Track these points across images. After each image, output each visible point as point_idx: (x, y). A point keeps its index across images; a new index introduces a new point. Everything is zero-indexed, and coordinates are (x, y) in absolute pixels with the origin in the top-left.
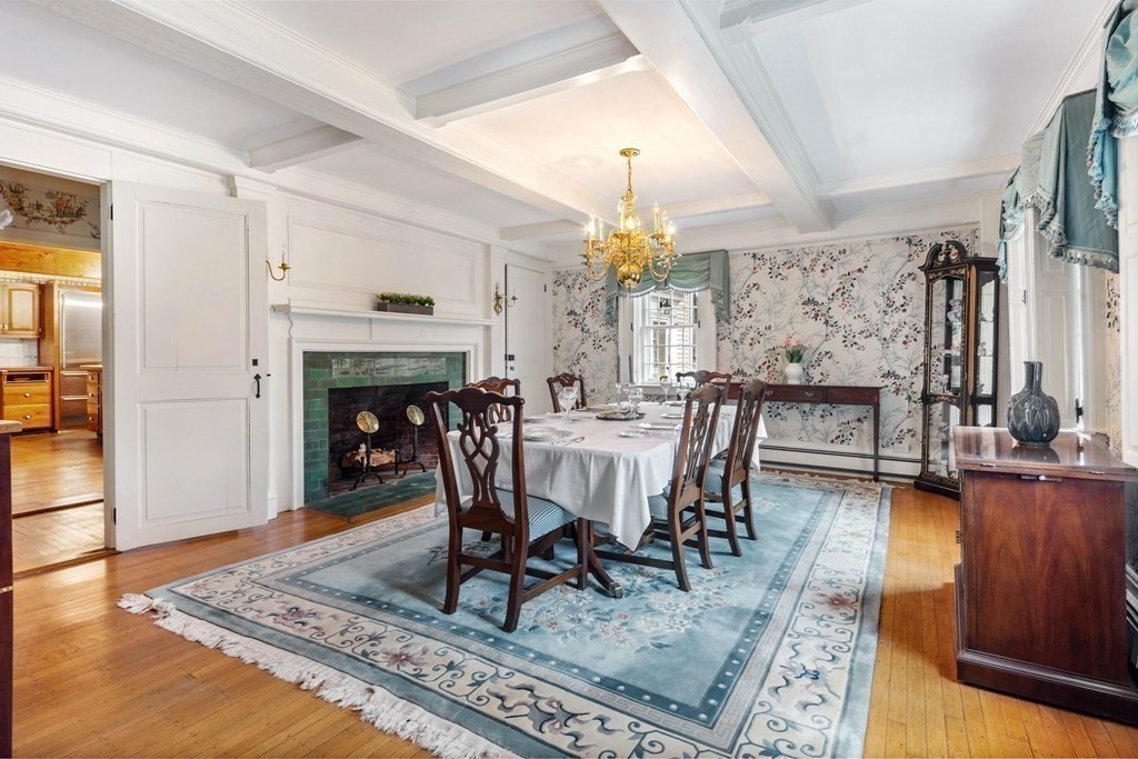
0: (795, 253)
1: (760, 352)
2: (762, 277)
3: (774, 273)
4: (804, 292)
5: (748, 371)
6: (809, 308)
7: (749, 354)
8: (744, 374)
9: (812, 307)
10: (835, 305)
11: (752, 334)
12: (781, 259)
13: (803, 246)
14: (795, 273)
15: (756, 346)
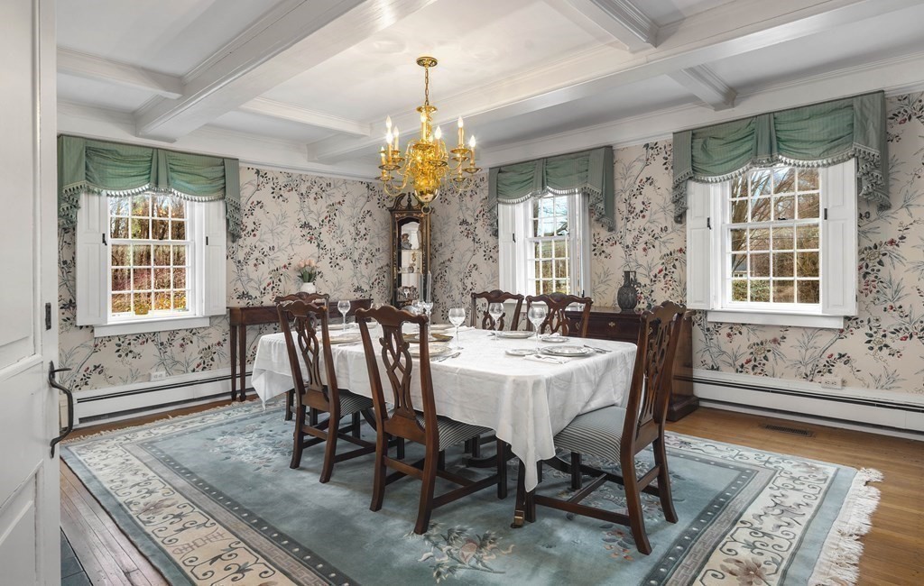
0: (294, 177)
1: (264, 273)
2: (265, 195)
3: (277, 194)
4: (301, 216)
5: (254, 293)
6: (305, 231)
7: (254, 275)
8: (250, 297)
9: (308, 230)
10: (324, 230)
11: (256, 254)
12: (282, 181)
13: (301, 172)
14: (294, 197)
15: (261, 266)
